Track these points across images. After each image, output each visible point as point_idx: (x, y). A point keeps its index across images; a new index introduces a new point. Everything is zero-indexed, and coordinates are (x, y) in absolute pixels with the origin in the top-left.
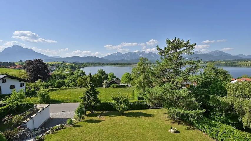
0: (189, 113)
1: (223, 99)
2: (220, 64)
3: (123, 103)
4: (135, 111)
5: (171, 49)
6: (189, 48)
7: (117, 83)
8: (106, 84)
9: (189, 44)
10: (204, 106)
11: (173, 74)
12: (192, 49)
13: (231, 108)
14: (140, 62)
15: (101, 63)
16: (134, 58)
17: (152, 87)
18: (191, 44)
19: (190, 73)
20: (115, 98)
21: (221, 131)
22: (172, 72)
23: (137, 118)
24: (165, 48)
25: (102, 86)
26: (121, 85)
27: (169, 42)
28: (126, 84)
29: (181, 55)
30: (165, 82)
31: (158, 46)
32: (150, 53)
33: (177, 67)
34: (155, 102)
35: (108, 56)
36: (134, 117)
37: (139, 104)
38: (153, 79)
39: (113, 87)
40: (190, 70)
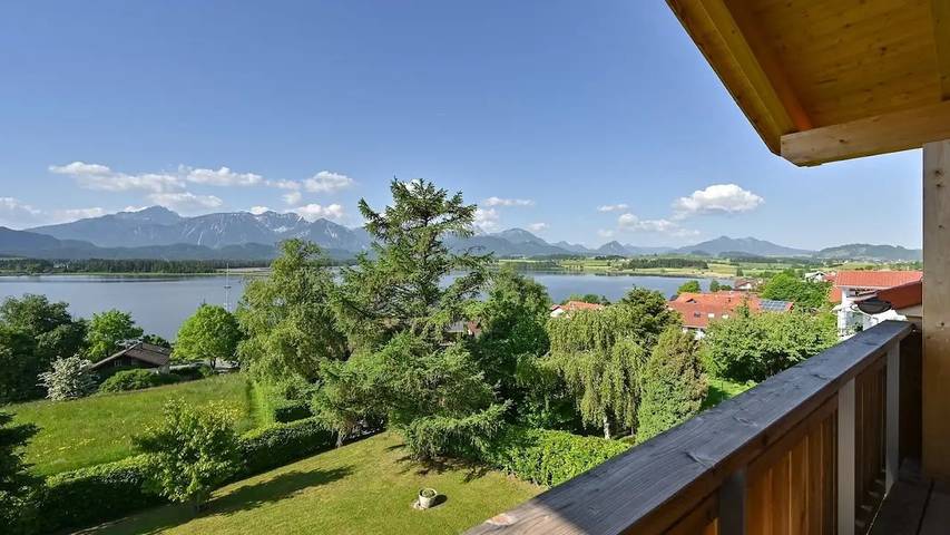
0: (471, 422)
1: (543, 363)
2: (524, 267)
3: (206, 451)
4: (268, 477)
5: (407, 216)
6: (460, 216)
7: (145, 364)
8: (73, 376)
9: (459, 205)
10: (505, 393)
11: (417, 301)
12: (468, 222)
13: (560, 383)
14: (287, 258)
15: (25, 262)
16: (245, 241)
17: (346, 356)
18: (465, 205)
19: (465, 295)
20: (154, 441)
21: (546, 452)
22: (413, 295)
23: (283, 502)
24: (390, 212)
25: (42, 393)
26: (175, 371)
27: (401, 193)
28: (206, 361)
29: (437, 239)
30: (389, 334)
31: (363, 202)
32: (321, 224)
33: (429, 277)
34: (358, 412)
35: (86, 224)
36: (267, 504)
37: (284, 440)
38: (352, 323)
39: (126, 386)
40: (465, 286)
